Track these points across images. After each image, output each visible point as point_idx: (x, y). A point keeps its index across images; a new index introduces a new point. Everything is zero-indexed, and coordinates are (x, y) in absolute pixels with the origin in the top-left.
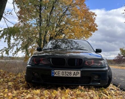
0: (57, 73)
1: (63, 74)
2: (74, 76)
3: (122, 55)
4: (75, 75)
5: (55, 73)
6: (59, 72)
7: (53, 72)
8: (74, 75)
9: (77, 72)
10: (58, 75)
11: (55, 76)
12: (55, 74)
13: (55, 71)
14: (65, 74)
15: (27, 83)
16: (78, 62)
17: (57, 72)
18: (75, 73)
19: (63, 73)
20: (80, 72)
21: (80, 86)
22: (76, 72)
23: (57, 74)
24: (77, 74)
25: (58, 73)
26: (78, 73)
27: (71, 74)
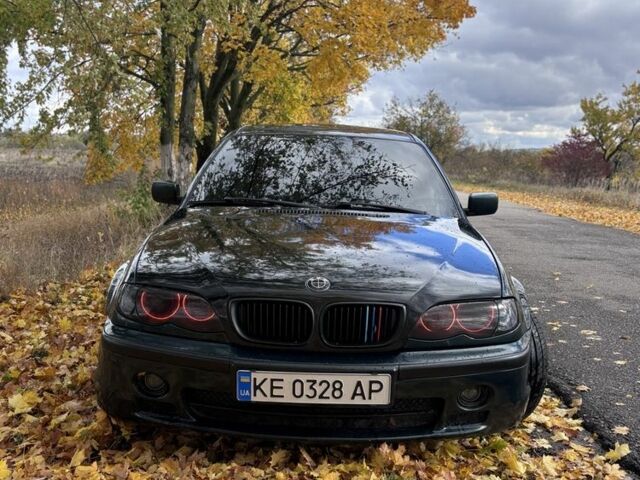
0: (266, 387)
1: (298, 393)
2: (358, 401)
3: (591, 138)
4: (362, 394)
5: (257, 388)
6: (275, 384)
7: (244, 380)
8: (355, 394)
9: (371, 383)
10: (272, 396)
11: (253, 399)
12: (258, 391)
13: (253, 375)
14: (308, 391)
15: (108, 418)
16: (377, 323)
17: (268, 382)
18: (359, 384)
19: (298, 385)
20: (385, 379)
21: (385, 449)
22: (365, 379)
23: (268, 393)
24: (371, 391)
25: (272, 388)
26: (375, 387)
27: (340, 389)
